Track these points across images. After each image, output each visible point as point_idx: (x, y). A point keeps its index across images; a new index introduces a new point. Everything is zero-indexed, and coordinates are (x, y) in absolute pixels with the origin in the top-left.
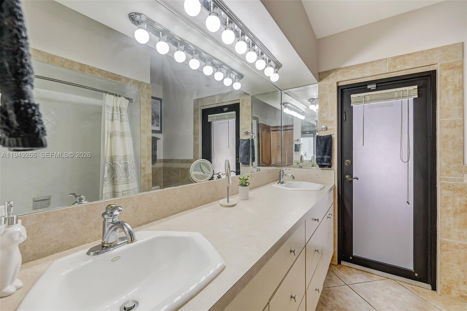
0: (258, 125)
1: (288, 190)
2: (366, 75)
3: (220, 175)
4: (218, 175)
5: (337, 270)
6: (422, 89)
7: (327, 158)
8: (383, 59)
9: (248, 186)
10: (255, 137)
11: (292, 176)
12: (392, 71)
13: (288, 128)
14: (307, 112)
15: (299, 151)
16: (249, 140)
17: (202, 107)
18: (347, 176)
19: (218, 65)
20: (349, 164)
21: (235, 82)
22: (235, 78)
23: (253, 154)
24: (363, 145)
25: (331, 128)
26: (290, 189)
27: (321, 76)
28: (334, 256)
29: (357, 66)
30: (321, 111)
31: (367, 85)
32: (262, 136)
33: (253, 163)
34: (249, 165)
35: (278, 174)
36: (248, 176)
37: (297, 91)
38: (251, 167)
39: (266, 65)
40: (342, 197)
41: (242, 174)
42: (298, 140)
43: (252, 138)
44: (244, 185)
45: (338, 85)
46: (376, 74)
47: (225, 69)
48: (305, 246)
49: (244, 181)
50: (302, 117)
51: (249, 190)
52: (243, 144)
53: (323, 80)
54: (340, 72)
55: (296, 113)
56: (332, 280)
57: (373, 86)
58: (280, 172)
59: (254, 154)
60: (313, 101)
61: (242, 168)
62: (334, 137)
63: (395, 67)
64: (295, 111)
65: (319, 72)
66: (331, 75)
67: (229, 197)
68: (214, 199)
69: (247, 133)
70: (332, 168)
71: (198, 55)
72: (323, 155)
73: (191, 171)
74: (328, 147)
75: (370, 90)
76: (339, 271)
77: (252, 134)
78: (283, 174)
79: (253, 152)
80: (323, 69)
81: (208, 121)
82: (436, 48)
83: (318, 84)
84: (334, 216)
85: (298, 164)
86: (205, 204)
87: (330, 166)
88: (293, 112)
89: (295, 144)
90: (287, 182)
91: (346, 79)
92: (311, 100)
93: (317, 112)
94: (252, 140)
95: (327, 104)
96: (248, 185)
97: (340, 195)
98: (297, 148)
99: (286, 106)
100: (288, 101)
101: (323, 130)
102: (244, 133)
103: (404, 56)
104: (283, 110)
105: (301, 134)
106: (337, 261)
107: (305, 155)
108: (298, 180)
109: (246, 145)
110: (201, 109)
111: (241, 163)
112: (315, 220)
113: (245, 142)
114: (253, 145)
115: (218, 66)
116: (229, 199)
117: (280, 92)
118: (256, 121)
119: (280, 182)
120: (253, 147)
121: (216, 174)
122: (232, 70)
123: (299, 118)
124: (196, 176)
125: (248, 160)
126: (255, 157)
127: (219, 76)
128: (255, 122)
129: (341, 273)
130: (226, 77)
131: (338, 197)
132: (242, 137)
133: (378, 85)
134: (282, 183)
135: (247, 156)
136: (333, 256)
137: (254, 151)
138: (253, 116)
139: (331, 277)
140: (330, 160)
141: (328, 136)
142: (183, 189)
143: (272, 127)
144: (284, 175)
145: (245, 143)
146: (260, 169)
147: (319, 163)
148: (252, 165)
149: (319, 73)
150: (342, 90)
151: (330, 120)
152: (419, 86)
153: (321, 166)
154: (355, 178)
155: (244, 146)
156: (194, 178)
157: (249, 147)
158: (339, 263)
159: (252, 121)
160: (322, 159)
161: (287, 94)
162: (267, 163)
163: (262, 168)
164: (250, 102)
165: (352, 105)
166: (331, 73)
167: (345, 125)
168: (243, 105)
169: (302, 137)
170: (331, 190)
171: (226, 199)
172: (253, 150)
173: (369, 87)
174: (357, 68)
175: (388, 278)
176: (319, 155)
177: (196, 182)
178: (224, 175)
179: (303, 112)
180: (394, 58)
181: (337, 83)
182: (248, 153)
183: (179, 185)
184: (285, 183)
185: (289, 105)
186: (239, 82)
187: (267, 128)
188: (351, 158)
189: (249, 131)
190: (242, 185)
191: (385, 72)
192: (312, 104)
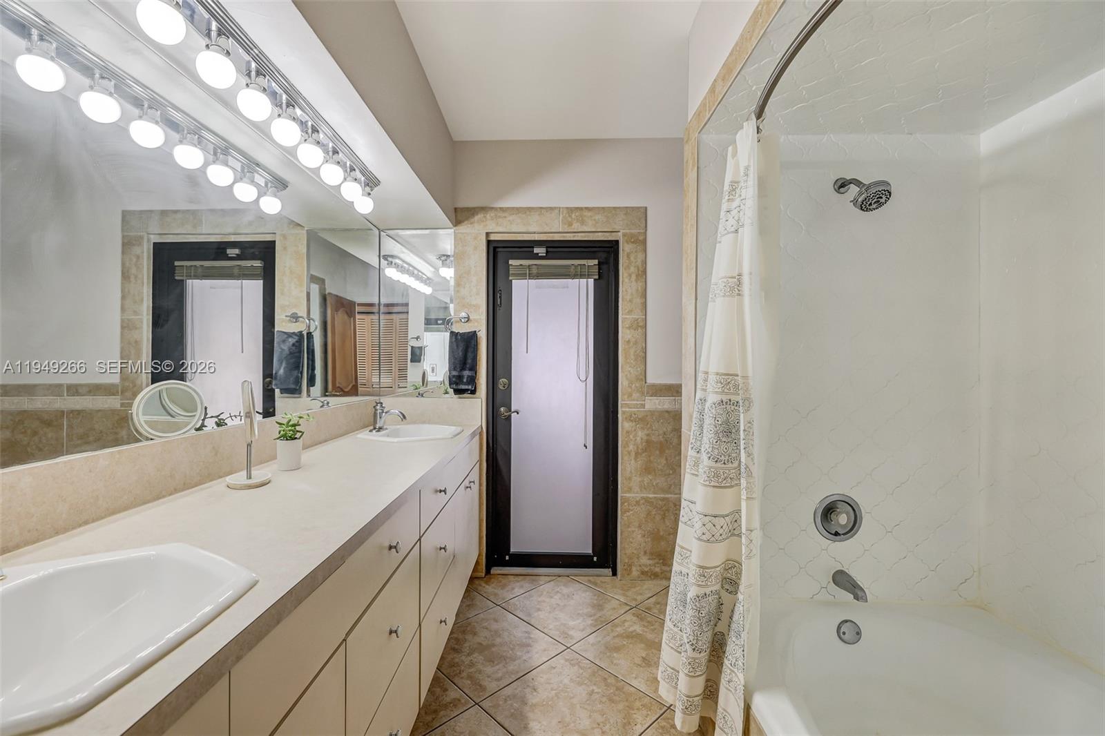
0: (324, 299)
1: (393, 442)
2: (532, 229)
3: (222, 419)
4: (217, 420)
5: (484, 585)
6: (604, 267)
7: (468, 376)
8: (555, 208)
9: (299, 438)
10: (316, 328)
11: (402, 413)
12: (566, 231)
13: (396, 310)
14: (436, 280)
15: (419, 361)
16: (300, 334)
17: (152, 236)
18: (502, 409)
19: (220, 148)
20: (506, 386)
21: (265, 194)
22: (266, 185)
23: (312, 367)
24: (527, 352)
25: (475, 317)
26: (396, 440)
27: (459, 215)
28: (479, 560)
29: (518, 210)
30: (459, 283)
31: (533, 247)
32: (333, 326)
33: (311, 388)
34: (300, 394)
35: (371, 410)
36: (300, 417)
37: (413, 236)
38: (304, 400)
39: (345, 175)
40: (493, 449)
41: (286, 414)
42: (417, 338)
43: (309, 329)
44: (290, 437)
45: (489, 239)
46: (545, 230)
47: (240, 161)
48: (420, 540)
49: (290, 428)
50: (427, 290)
51: (303, 449)
52: (287, 344)
53: (463, 224)
54: (492, 215)
55: (413, 279)
56: (473, 604)
57: (540, 251)
58: (374, 407)
59: (313, 369)
60: (446, 260)
61: (281, 401)
62: (481, 335)
63: (570, 224)
64: (412, 274)
65: (456, 206)
66: (476, 218)
67: (252, 469)
68: (208, 476)
69: (295, 318)
70: (477, 393)
71: (159, 112)
72: (461, 370)
73: (137, 414)
74: (470, 355)
75: (537, 257)
76: (487, 587)
77: (309, 320)
78: (381, 411)
79: (310, 362)
80: (464, 203)
81: (174, 276)
82: (619, 208)
83: (453, 230)
84: (480, 485)
85: (416, 389)
86: (183, 490)
87: (473, 392)
88: (406, 276)
89: (412, 347)
90: (391, 428)
91: (501, 229)
92: (443, 258)
93: (452, 283)
94: (310, 335)
95: (468, 273)
96: (301, 437)
97: (491, 445)
98: (417, 356)
99: (392, 262)
100: (395, 253)
101: (463, 320)
102: (286, 316)
103: (581, 209)
104: (383, 270)
105: (425, 324)
106: (484, 569)
107: (433, 370)
108: (414, 423)
109: (294, 348)
110: (149, 240)
111: (277, 391)
112: (441, 491)
113: (291, 341)
114: (311, 348)
115: (219, 151)
116: (252, 472)
117: (378, 232)
118: (317, 286)
119: (375, 428)
120: (311, 352)
121: (212, 417)
122: (258, 165)
123: (419, 291)
124: (151, 424)
125: (298, 381)
126: (315, 375)
127: (220, 175)
128: (315, 288)
129: (489, 589)
130: (241, 179)
131: (487, 448)
132: (282, 324)
133: (549, 249)
134: (380, 429)
135: (295, 373)
136: (477, 561)
137: (313, 361)
138: (312, 275)
139: (473, 600)
140: (473, 380)
141: (471, 334)
142: (118, 456)
143: (359, 305)
144: (383, 412)
145: (291, 343)
146: (328, 403)
147: (454, 386)
148: (309, 395)
149: (456, 209)
150: (495, 248)
151: (474, 303)
152: (601, 260)
153: (458, 392)
154: (514, 412)
155: (290, 349)
156: (145, 429)
157: (300, 352)
158: (488, 572)
159: (308, 287)
160: (460, 377)
161: (393, 239)
162: (346, 390)
163: (333, 401)
164: (305, 242)
165: (510, 278)
166: (477, 214)
167: (500, 313)
168: (285, 248)
169: (426, 330)
170: (473, 435)
171: (244, 473)
172: (311, 357)
173: (536, 250)
174: (518, 213)
175: (560, 576)
176: (455, 369)
177: (147, 439)
178: (233, 418)
179: (428, 278)
180: (571, 210)
181: (488, 234)
182: (297, 366)
183: (104, 447)
184: (386, 429)
185: (397, 261)
186: (275, 196)
187: (347, 307)
188: (509, 376)
189: (302, 312)
190: (285, 437)
191: (558, 231)
192: (444, 265)
